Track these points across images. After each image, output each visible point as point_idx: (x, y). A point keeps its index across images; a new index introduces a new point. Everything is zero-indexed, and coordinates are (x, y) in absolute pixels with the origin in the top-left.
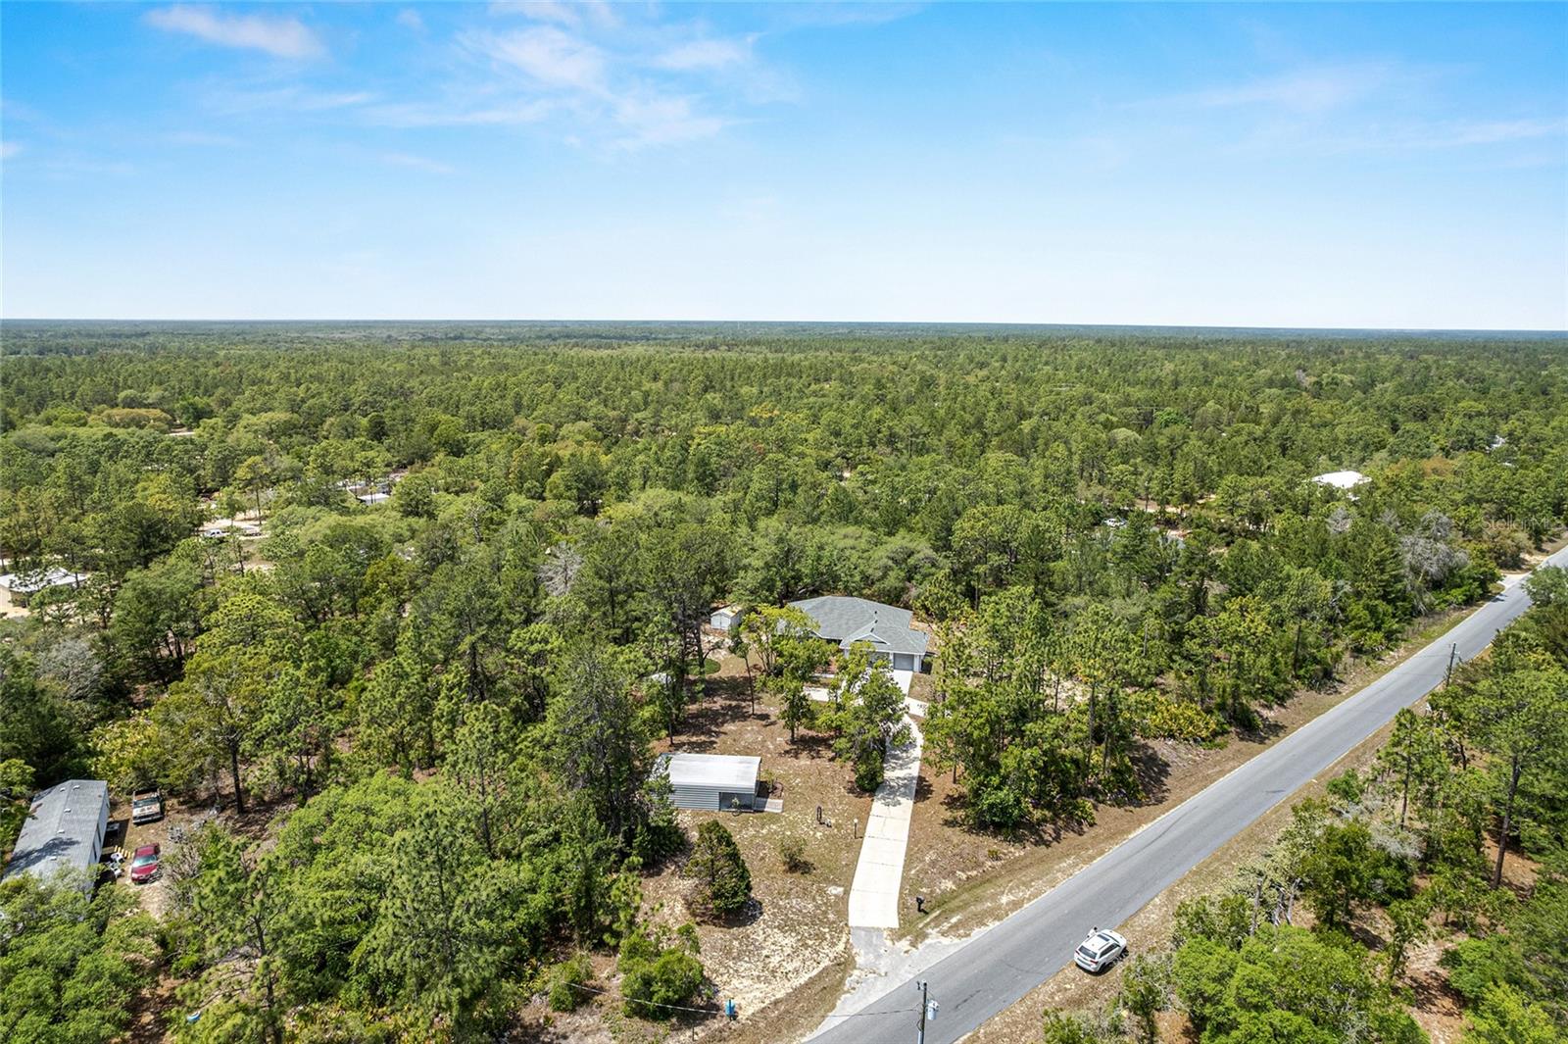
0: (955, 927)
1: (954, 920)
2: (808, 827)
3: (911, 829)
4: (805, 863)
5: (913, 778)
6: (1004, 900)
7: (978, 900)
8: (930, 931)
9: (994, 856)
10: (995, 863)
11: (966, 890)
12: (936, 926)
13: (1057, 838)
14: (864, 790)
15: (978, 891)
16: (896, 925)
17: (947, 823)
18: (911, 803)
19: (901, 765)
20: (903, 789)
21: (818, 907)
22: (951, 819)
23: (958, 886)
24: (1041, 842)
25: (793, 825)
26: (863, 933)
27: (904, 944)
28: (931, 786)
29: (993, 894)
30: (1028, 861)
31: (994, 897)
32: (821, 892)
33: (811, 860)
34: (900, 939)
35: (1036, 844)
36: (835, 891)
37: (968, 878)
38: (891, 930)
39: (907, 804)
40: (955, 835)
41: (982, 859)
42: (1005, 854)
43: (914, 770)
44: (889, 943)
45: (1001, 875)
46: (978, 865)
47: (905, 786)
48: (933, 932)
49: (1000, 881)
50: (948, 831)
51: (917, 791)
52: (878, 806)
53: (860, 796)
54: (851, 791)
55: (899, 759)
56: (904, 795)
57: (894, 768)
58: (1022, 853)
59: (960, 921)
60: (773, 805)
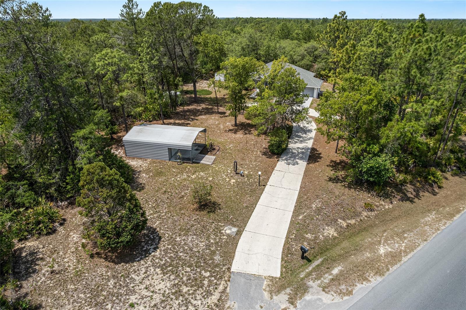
0: (336, 280)
1: (335, 271)
2: (227, 175)
3: (303, 182)
4: (214, 203)
5: (308, 149)
6: (382, 251)
7: (358, 249)
8: (311, 283)
9: (369, 207)
10: (369, 213)
11: (346, 238)
12: (317, 278)
13: (417, 196)
14: (273, 153)
15: (357, 239)
16: (277, 274)
17: (330, 179)
18: (306, 163)
19: (301, 141)
20: (301, 155)
21: (208, 246)
22: (333, 177)
23: (339, 233)
24: (405, 198)
25: (216, 173)
26: (243, 280)
27: (282, 299)
28: (320, 154)
29: (371, 244)
30: (396, 213)
31: (372, 247)
32: (218, 231)
33: (220, 201)
34: (279, 292)
35: (402, 200)
36: (230, 230)
37: (348, 226)
38: (272, 279)
39: (303, 164)
40: (338, 189)
41: (359, 209)
42: (377, 206)
43: (310, 144)
44: (266, 295)
45: (376, 225)
46: (356, 214)
47: (302, 153)
48: (313, 284)
49: (376, 231)
50: (331, 185)
51: (310, 156)
52: (281, 165)
53: (270, 157)
54: (265, 154)
55: (300, 137)
56: (302, 158)
57: (296, 142)
58: (391, 206)
59: (341, 273)
60: (208, 159)
